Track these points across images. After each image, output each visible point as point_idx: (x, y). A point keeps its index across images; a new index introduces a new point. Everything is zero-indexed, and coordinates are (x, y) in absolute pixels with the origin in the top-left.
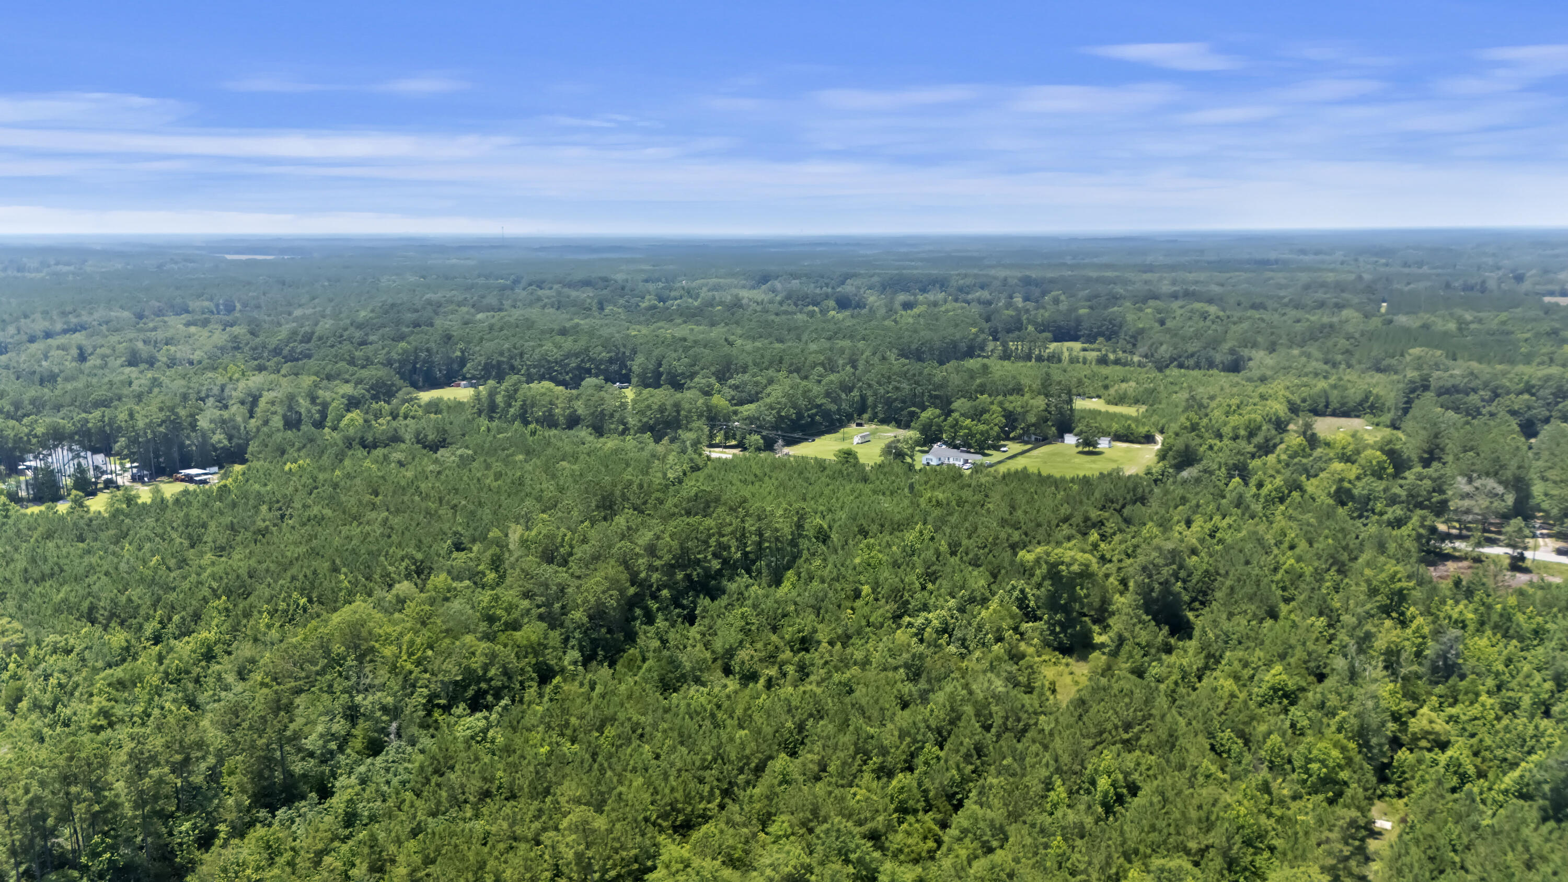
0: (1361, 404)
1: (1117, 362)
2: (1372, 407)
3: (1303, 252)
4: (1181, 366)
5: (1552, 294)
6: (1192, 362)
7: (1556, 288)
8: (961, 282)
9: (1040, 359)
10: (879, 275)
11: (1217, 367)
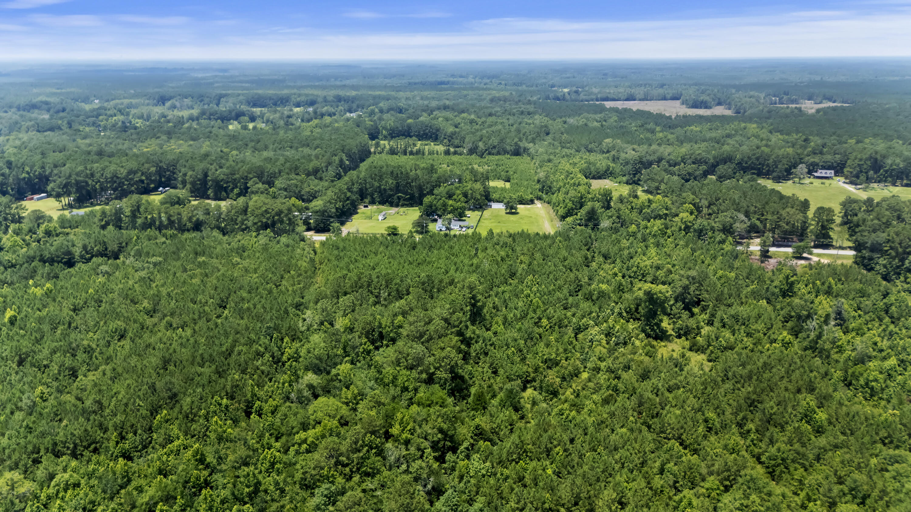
0: (606, 172)
1: (455, 153)
2: (611, 173)
3: (453, 76)
4: (490, 154)
5: (592, 100)
6: (494, 151)
7: (594, 97)
8: (298, 99)
9: (411, 153)
10: (243, 94)
11: (508, 153)
